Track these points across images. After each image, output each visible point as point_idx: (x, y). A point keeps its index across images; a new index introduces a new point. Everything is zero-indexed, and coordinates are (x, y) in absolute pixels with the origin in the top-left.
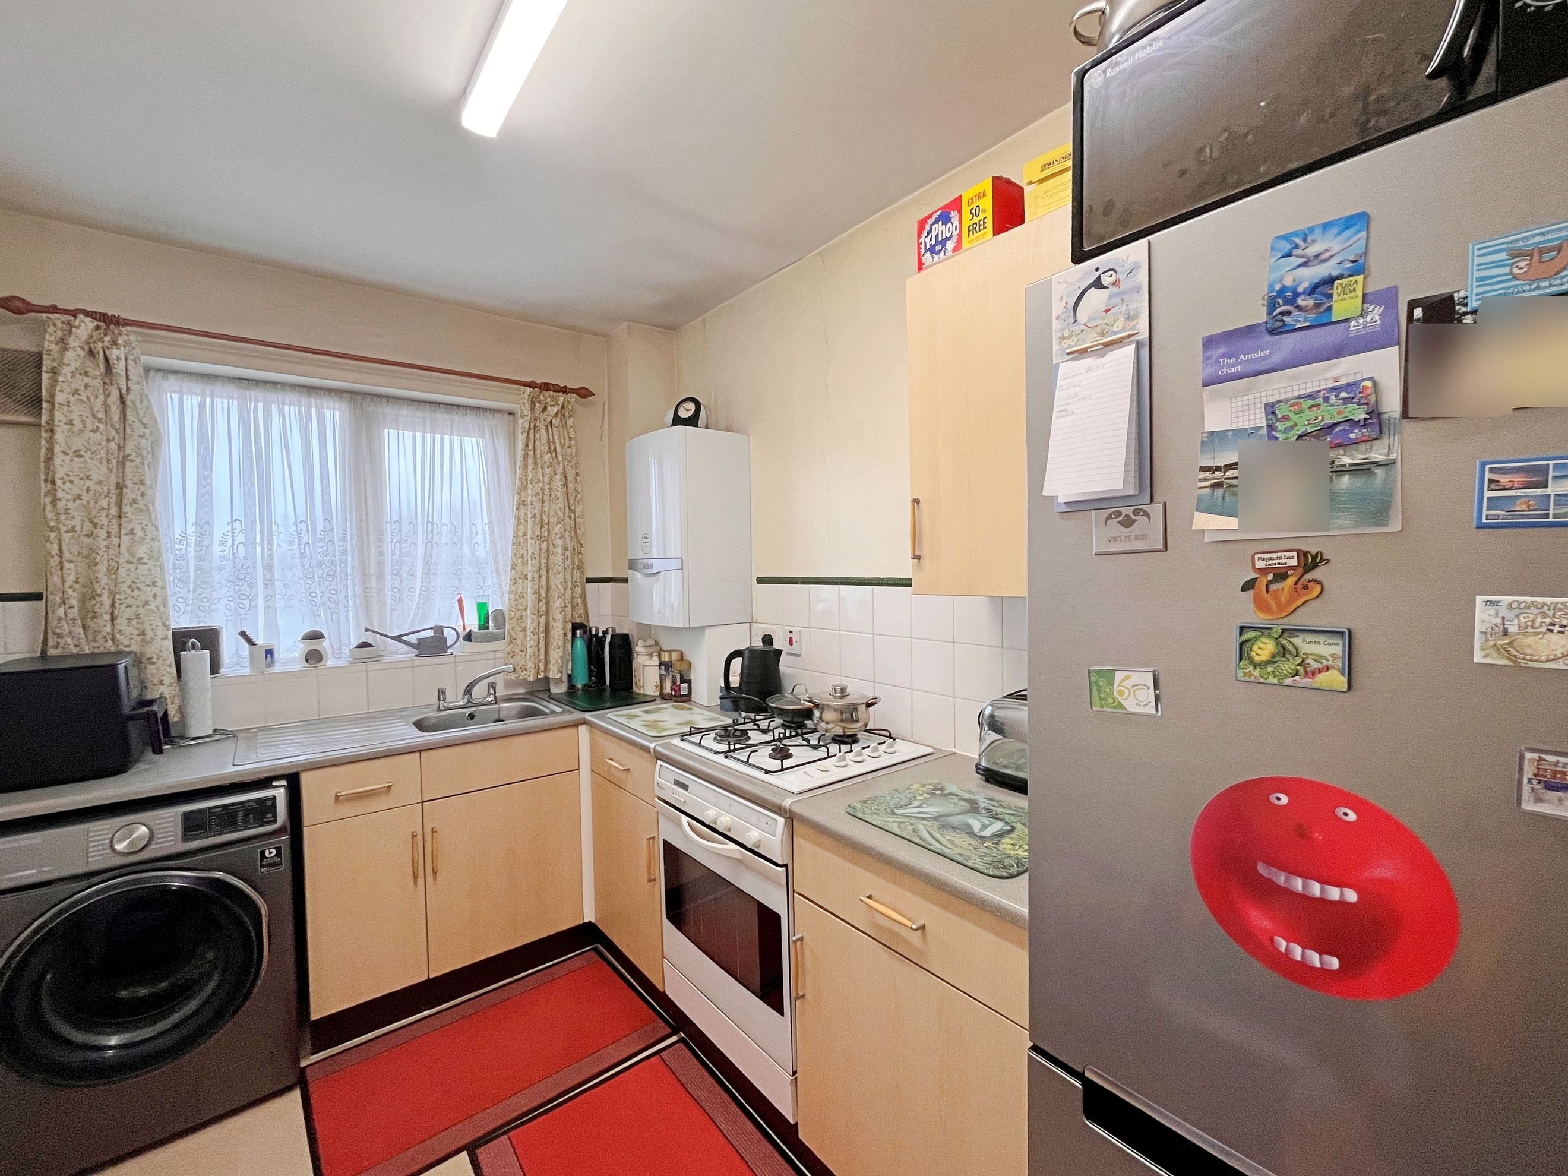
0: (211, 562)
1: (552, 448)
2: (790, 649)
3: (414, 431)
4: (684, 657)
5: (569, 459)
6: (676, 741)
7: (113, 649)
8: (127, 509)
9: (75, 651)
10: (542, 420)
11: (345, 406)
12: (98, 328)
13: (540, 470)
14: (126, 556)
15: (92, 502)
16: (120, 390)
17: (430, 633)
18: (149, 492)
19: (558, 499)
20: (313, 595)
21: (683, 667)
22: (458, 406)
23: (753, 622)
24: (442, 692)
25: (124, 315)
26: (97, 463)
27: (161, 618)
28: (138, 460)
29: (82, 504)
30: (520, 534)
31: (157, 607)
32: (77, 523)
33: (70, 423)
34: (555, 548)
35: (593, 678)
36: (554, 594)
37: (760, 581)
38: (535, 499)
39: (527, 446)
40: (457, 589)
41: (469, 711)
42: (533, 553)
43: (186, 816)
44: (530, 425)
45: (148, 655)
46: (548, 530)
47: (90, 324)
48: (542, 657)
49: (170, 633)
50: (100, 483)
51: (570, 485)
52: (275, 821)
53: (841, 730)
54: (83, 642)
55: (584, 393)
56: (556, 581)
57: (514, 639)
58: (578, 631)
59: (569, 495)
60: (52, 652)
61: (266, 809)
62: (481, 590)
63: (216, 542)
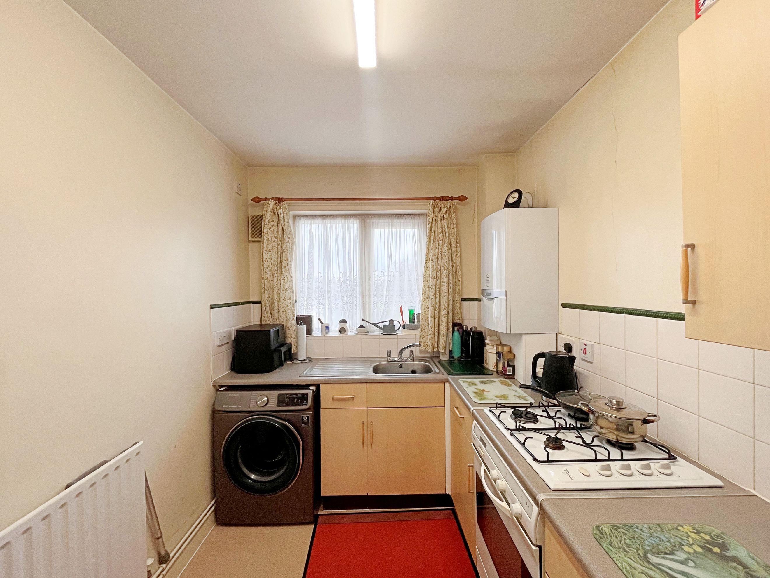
0: (312, 289)
1: (444, 230)
2: (583, 356)
3: (385, 229)
4: (512, 351)
5: (453, 235)
6: (486, 410)
7: (278, 323)
8: (283, 270)
9: (269, 323)
10: (439, 216)
11: (358, 221)
12: (276, 203)
13: (437, 242)
14: (282, 288)
15: (273, 268)
16: (282, 225)
17: (388, 323)
18: (290, 263)
19: (445, 257)
20: (344, 304)
21: (511, 357)
22: (404, 215)
23: (559, 333)
24: (389, 352)
25: (285, 197)
26: (274, 254)
27: (292, 312)
28: (286, 251)
29: (270, 269)
30: (428, 275)
31: (291, 308)
32: (268, 276)
33: (268, 240)
34: (443, 283)
35: (463, 354)
36: (442, 307)
37: (564, 306)
38: (433, 257)
39: (431, 231)
40: (401, 303)
41: (401, 363)
42: (432, 286)
43: (279, 395)
44: (432, 219)
45: (288, 326)
46: (440, 273)
47: (272, 202)
48: (436, 340)
49: (295, 318)
50: (275, 261)
51: (453, 249)
52: (307, 405)
53: (615, 437)
54: (271, 320)
55: (462, 199)
56: (444, 300)
57: (424, 329)
58: (456, 328)
59: (453, 254)
60: (263, 323)
61: (303, 398)
62: (412, 303)
63: (314, 282)
